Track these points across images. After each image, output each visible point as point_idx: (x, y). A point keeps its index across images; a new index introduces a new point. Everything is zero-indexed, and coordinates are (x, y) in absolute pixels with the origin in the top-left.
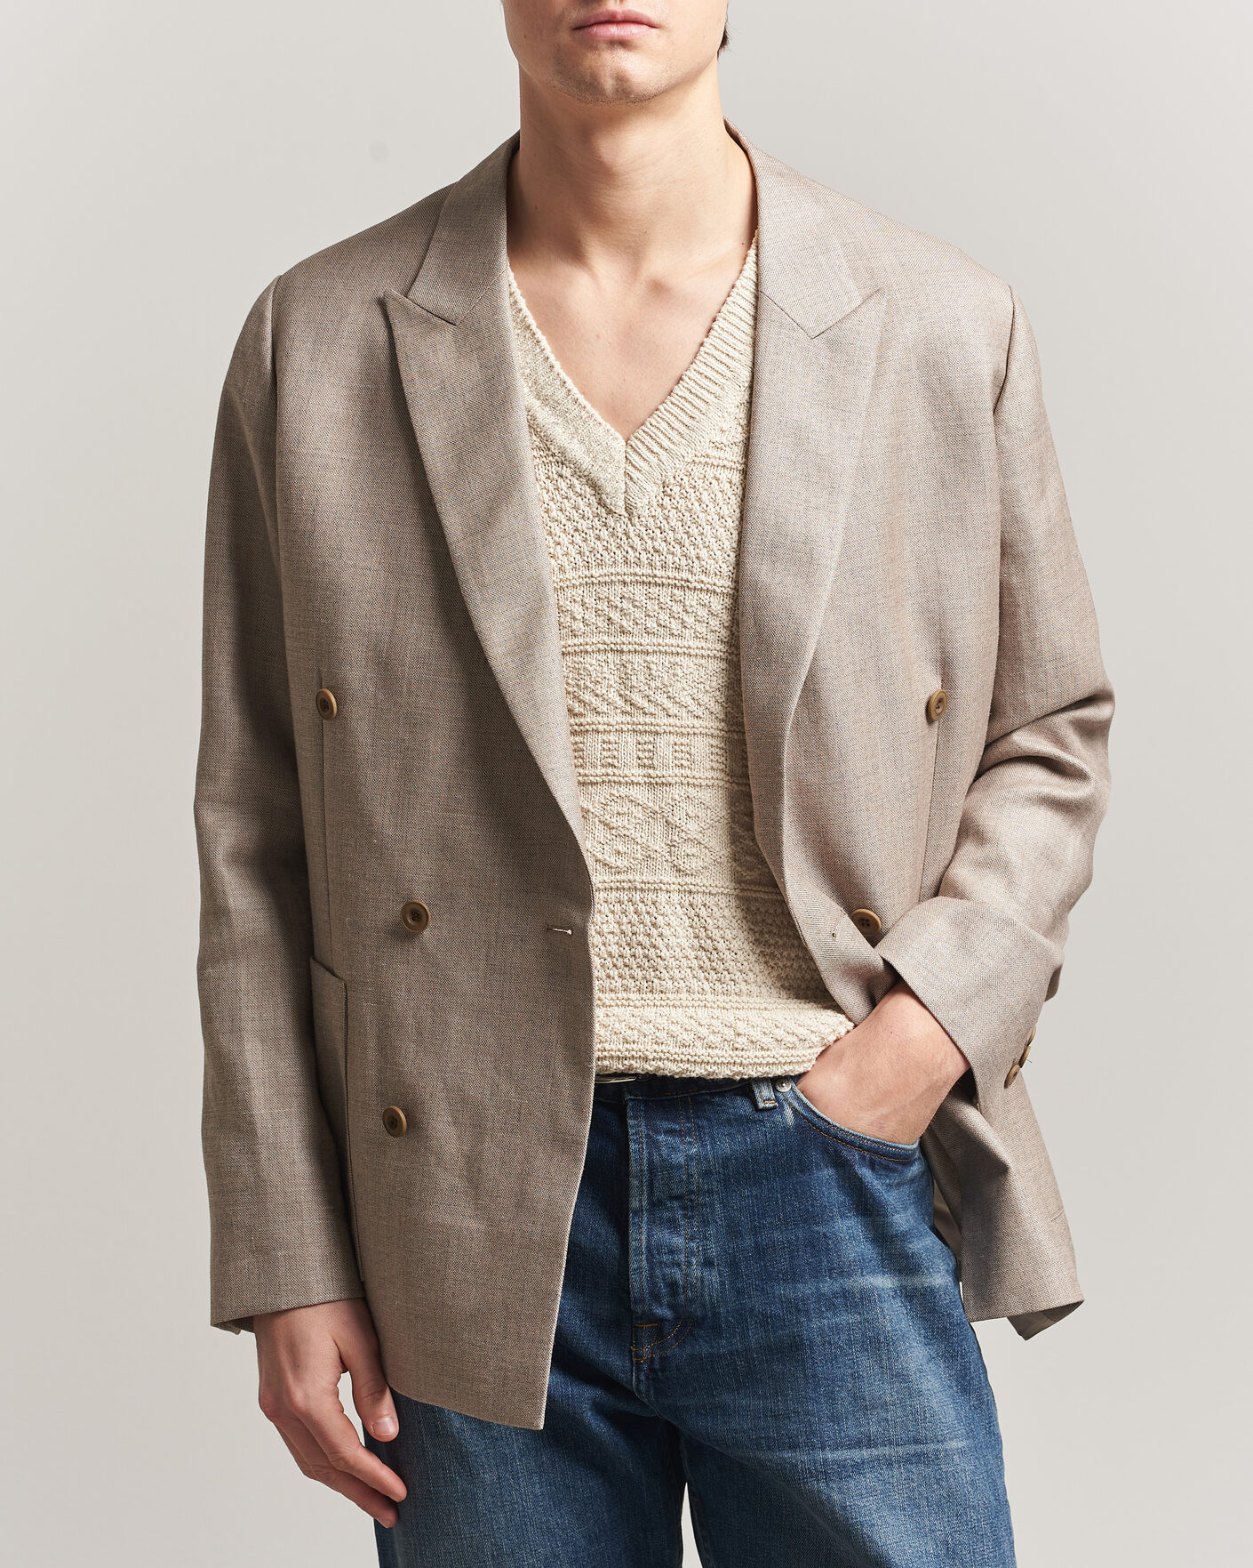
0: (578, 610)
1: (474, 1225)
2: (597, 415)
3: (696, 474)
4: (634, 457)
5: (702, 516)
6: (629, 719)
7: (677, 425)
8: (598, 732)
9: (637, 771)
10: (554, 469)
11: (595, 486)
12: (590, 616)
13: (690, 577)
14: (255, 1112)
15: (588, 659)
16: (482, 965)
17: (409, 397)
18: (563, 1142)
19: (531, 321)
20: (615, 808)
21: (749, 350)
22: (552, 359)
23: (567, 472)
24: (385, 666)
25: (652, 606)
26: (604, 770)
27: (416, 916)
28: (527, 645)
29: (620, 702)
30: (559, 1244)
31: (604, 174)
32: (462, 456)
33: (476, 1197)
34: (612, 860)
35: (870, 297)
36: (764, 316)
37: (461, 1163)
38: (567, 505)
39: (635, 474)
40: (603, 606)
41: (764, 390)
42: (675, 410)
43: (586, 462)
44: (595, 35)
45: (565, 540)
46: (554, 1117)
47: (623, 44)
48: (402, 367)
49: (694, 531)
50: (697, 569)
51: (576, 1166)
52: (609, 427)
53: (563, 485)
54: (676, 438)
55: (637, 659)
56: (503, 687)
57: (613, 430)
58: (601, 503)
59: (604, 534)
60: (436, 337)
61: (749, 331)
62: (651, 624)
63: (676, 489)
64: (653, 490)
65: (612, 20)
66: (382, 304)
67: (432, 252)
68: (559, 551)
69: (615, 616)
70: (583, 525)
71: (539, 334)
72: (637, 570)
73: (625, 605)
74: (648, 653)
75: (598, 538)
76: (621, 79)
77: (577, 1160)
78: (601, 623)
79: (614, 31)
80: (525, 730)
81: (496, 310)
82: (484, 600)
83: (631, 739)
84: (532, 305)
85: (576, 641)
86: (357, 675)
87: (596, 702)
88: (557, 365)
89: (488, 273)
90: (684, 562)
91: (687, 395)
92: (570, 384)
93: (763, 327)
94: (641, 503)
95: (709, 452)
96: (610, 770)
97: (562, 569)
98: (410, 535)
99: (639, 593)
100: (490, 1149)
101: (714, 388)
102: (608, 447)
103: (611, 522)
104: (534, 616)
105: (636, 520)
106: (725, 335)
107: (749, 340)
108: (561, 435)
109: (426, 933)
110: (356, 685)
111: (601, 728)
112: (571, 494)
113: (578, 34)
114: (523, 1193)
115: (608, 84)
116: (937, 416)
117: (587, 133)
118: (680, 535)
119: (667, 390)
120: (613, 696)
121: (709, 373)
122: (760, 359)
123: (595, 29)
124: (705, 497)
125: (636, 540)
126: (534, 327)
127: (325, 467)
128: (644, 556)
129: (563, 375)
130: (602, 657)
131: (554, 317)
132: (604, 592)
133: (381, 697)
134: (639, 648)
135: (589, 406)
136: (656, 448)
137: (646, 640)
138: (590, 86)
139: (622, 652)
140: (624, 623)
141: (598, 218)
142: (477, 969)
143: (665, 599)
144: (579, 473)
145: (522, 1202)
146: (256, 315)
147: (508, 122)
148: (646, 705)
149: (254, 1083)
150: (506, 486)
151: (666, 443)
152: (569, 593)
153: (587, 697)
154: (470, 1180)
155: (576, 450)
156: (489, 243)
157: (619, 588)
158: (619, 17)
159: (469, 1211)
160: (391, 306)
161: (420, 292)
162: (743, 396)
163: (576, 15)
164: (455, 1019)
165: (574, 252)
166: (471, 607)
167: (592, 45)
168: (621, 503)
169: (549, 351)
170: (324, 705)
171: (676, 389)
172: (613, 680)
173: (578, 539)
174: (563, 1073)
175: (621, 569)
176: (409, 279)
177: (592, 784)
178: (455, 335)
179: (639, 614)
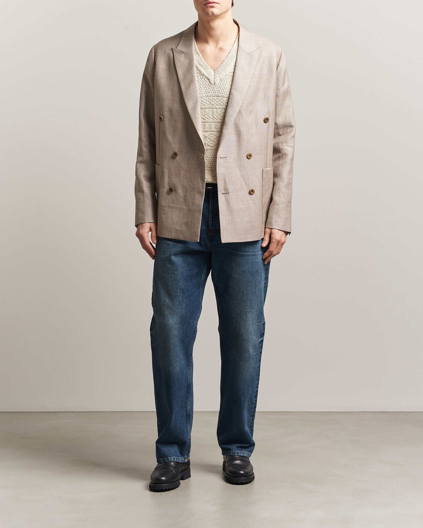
0: (205, 101)
1: (185, 207)
2: (209, 67)
3: (226, 77)
4: (215, 74)
5: (227, 85)
6: (213, 120)
7: (223, 69)
8: (208, 122)
9: (214, 129)
10: (202, 77)
11: (209, 79)
12: (207, 102)
13: (224, 95)
14: (144, 189)
15: (207, 109)
16: (187, 163)
17: (176, 65)
18: (200, 193)
19: (198, 52)
20: (211, 136)
21: (236, 56)
22: (202, 58)
23: (204, 77)
24: (171, 111)
25: (218, 100)
26: (209, 129)
27: (175, 154)
28: (195, 108)
29: (212, 117)
30: (201, 211)
31: (212, 28)
32: (185, 76)
33: (186, 203)
34: (210, 145)
35: (258, 49)
36: (239, 50)
37: (183, 197)
38: (204, 83)
39: (216, 77)
40: (209, 100)
41: (238, 62)
42: (223, 66)
43: (207, 75)
44: (208, 6)
45: (203, 89)
46: (199, 189)
47: (212, 7)
48: (175, 60)
49: (225, 87)
50: (226, 94)
51: (203, 197)
52: (211, 69)
53: (203, 79)
54: (222, 71)
55: (215, 110)
56: (190, 115)
57: (212, 70)
58: (210, 82)
59: (210, 88)
60: (181, 55)
61: (236, 53)
62: (218, 103)
63: (223, 80)
64: (219, 80)
65: (210, 3)
66: (172, 49)
67: (181, 41)
68: (202, 91)
69: (211, 102)
70: (206, 86)
71: (200, 54)
72: (215, 94)
73: (213, 100)
74: (217, 109)
75: (209, 88)
76: (212, 13)
77: (203, 196)
78: (209, 103)
79: (211, 5)
80: (194, 123)
81: (192, 51)
82: (188, 100)
83: (214, 124)
84: (199, 49)
85: (204, 106)
86: (166, 114)
87: (208, 117)
88: (203, 59)
89: (190, 45)
90: (223, 92)
91: (225, 64)
92: (205, 62)
93: (239, 51)
94: (216, 82)
95: (229, 74)
96: (210, 129)
97: (202, 94)
98: (176, 88)
99: (216, 98)
100: (188, 195)
101: (230, 63)
102: (211, 73)
103: (211, 86)
104: (196, 103)
105: (215, 85)
106: (232, 54)
107: (236, 55)
108: (203, 71)
109: (177, 157)
110: (166, 115)
111: (209, 122)
112: (204, 81)
113: (205, 5)
114: (194, 202)
115: (210, 14)
116: (268, 69)
117: (208, 22)
118: (223, 88)
119: (221, 63)
120: (211, 116)
121: (229, 60)
122: (237, 58)
123: (208, 4)
124: (227, 81)
125: (216, 89)
126: (199, 53)
127: (162, 78)
128: (217, 92)
129: (204, 61)
130: (209, 109)
131: (203, 52)
132: (209, 98)
133: (170, 117)
134: (215, 108)
135: (208, 66)
136: (219, 73)
137: (217, 106)
138: (208, 14)
139: (212, 108)
140: (213, 103)
141: (211, 35)
142: (186, 164)
143: (220, 99)
144: (206, 77)
145: (193, 203)
146: (151, 51)
147: (196, 19)
148: (217, 118)
149: (144, 184)
150: (191, 81)
151: (221, 72)
152: (203, 98)
153: (206, 116)
154: (185, 200)
155: (206, 74)
156: (191, 40)
157: (212, 97)
158: (211, 2)
159: (184, 205)
160: (174, 50)
161: (179, 48)
162: (234, 64)
163: (204, 2)
164: (182, 172)
165: (206, 41)
166: (185, 101)
167: (207, 7)
168: (213, 82)
169: (201, 57)
170: (161, 118)
171: (223, 63)
172: (211, 113)
173: (205, 89)
174: (200, 181)
175: (213, 94)
176: (177, 45)
177: (207, 131)
178: (184, 55)
179: (215, 102)
